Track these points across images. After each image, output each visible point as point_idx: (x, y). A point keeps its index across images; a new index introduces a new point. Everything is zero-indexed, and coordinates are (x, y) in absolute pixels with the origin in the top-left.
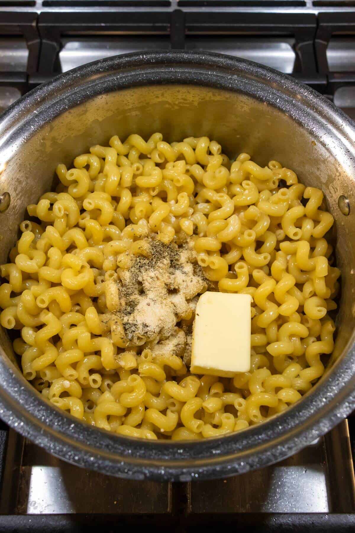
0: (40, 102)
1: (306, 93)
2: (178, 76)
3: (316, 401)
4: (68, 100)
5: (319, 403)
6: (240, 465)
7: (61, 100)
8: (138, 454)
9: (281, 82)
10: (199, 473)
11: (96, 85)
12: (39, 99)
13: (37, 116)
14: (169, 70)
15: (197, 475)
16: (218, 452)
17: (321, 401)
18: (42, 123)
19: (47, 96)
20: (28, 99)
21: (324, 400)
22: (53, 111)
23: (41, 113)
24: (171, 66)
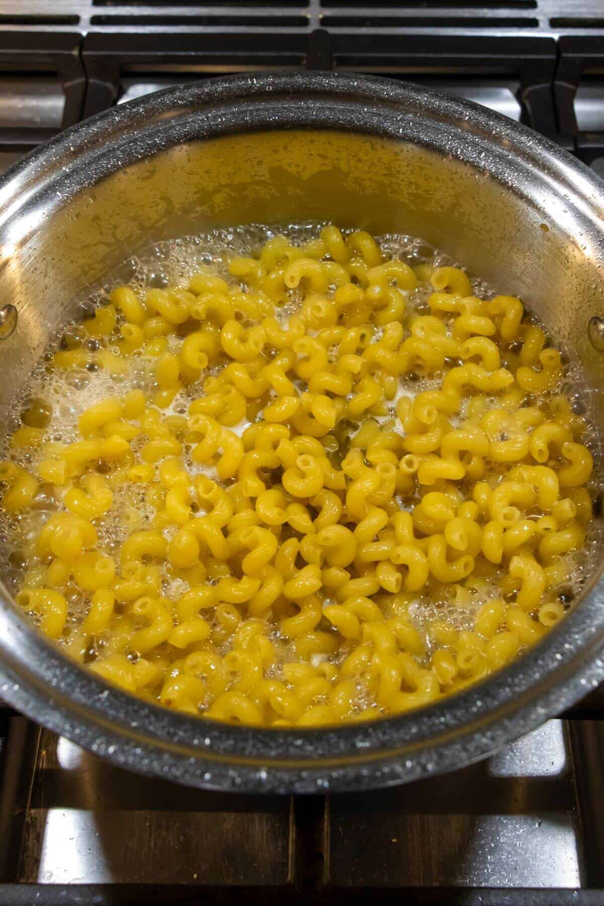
0: (74, 152)
1: (531, 142)
2: (313, 115)
3: (543, 660)
4: (121, 151)
5: (550, 662)
6: (404, 765)
7: (109, 151)
8: (222, 746)
9: (487, 124)
10: (331, 780)
11: (170, 128)
12: (72, 149)
13: (67, 176)
14: (297, 106)
15: (326, 784)
16: (367, 744)
17: (553, 659)
18: (76, 188)
19: (86, 144)
20: (53, 148)
21: (559, 656)
22: (96, 169)
23: (75, 171)
24: (301, 99)
